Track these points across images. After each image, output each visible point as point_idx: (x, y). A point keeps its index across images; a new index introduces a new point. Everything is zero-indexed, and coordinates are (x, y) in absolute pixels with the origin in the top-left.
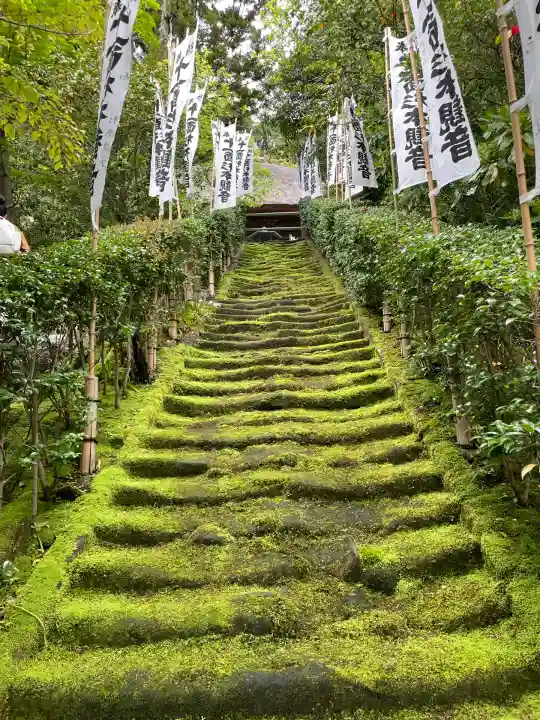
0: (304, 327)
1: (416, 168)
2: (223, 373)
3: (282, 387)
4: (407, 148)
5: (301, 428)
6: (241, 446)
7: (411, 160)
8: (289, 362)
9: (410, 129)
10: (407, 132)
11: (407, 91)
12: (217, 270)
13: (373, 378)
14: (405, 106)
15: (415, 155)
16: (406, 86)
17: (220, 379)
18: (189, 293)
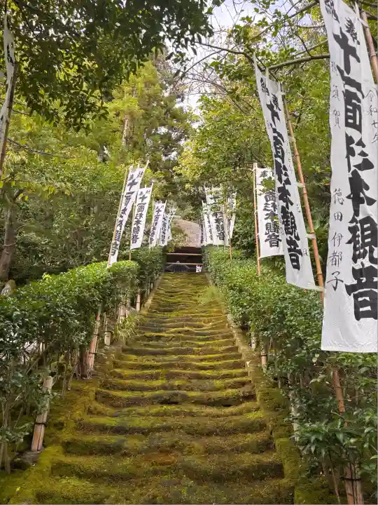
0: (199, 340)
1: (271, 246)
2: (138, 372)
3: (179, 387)
4: (266, 234)
5: (189, 420)
6: (144, 432)
7: (268, 242)
8: (185, 367)
9: (268, 223)
10: (266, 225)
11: (267, 201)
12: (142, 295)
13: (243, 384)
14: (265, 209)
15: (271, 238)
16: (266, 197)
17: (136, 377)
18: (122, 311)
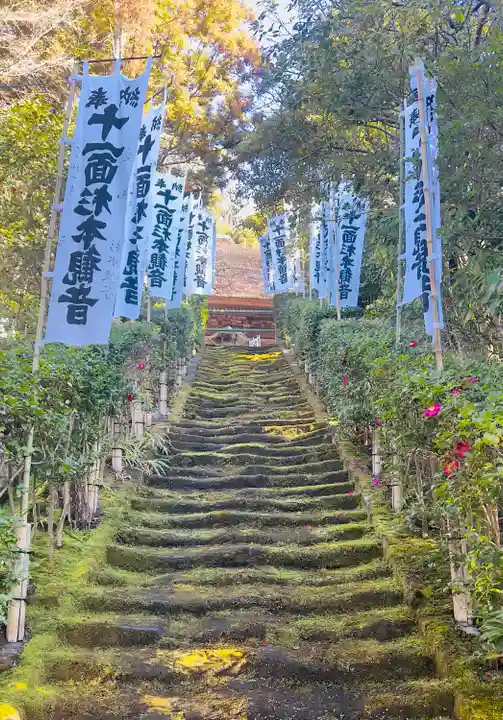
0: (277, 463)
2: (177, 517)
3: (249, 540)
5: (271, 592)
6: (199, 610)
8: (259, 507)
12: (170, 383)
17: (174, 525)
18: (137, 414)
